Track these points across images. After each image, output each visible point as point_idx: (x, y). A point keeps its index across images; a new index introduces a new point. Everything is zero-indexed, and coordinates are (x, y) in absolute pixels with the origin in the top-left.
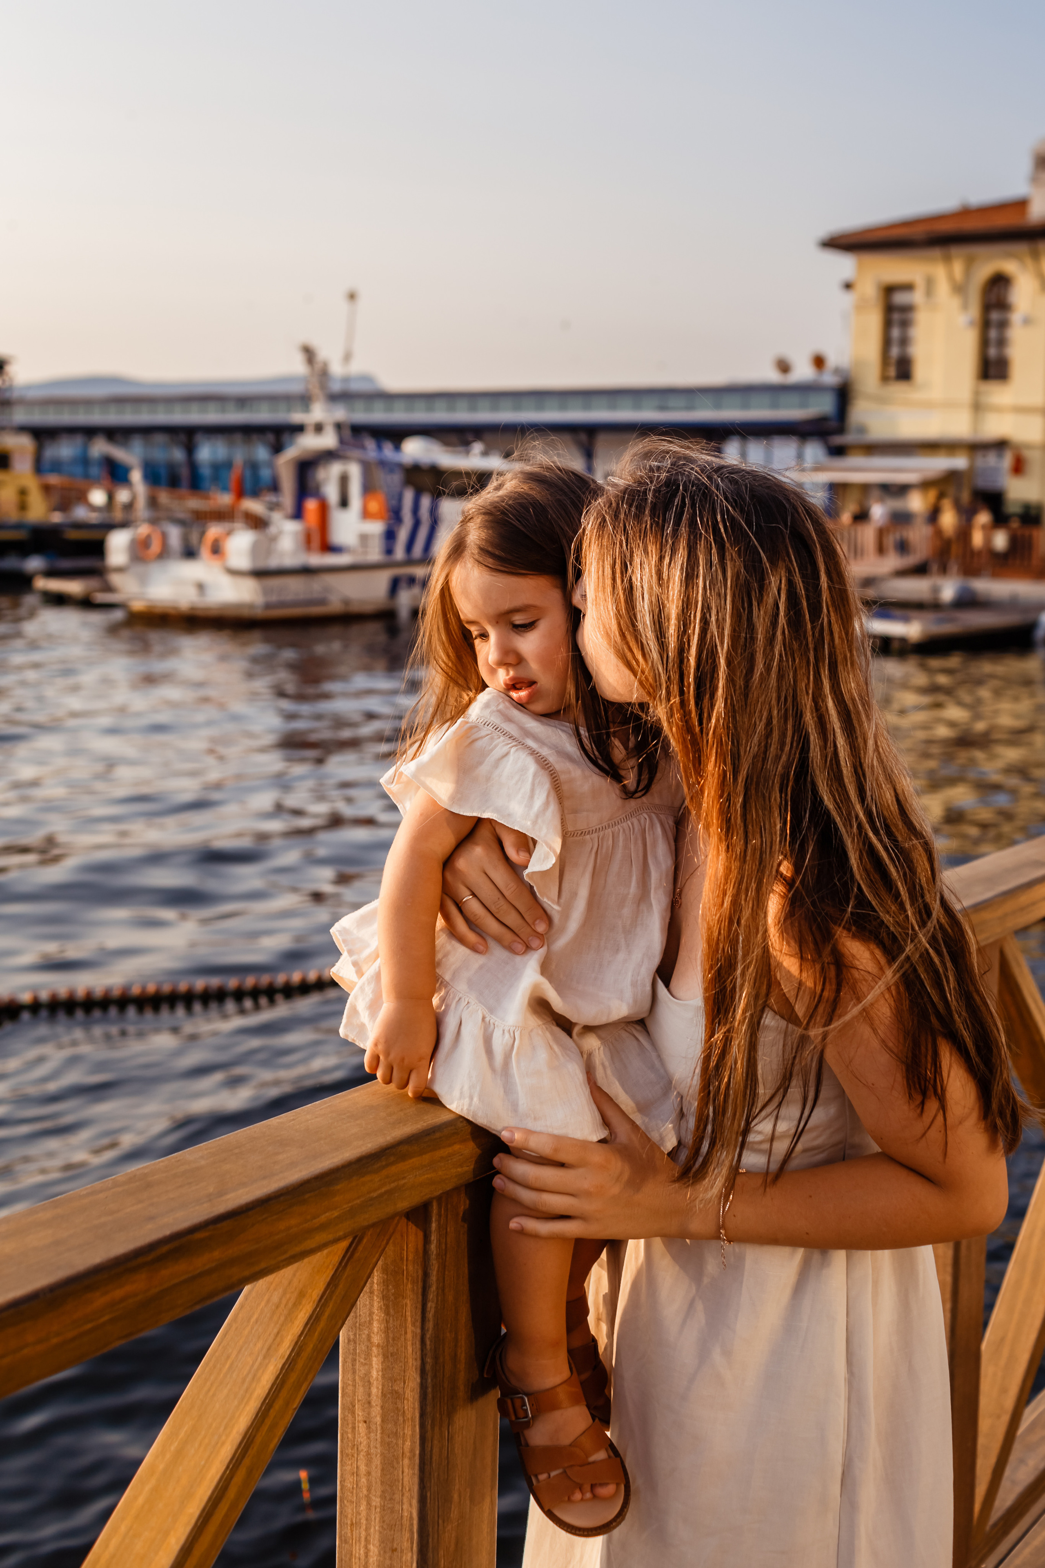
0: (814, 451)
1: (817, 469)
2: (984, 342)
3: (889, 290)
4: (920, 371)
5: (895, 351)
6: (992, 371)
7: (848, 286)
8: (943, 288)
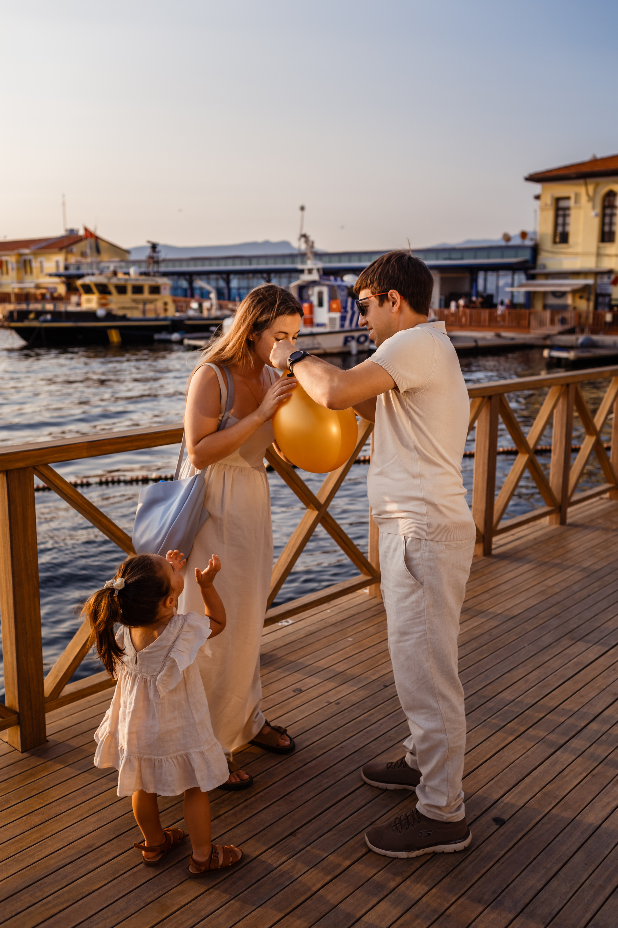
0: (520, 277)
1: (521, 285)
2: (603, 224)
3: (558, 200)
4: (572, 239)
5: (560, 229)
6: (606, 238)
7: (537, 197)
8: (584, 198)
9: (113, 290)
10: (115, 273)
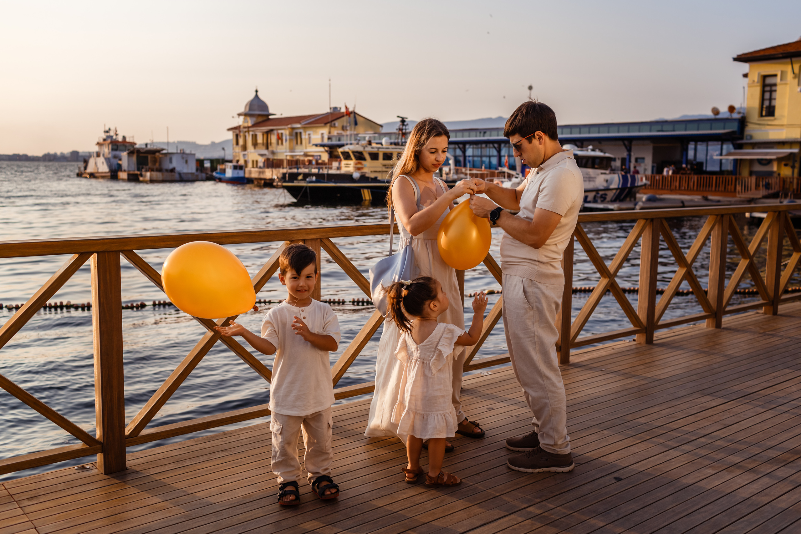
0: (728, 147)
1: (729, 154)
3: (765, 77)
4: (777, 113)
5: (767, 103)
7: (746, 76)
8: (790, 75)
9: (367, 156)
10: (370, 143)
